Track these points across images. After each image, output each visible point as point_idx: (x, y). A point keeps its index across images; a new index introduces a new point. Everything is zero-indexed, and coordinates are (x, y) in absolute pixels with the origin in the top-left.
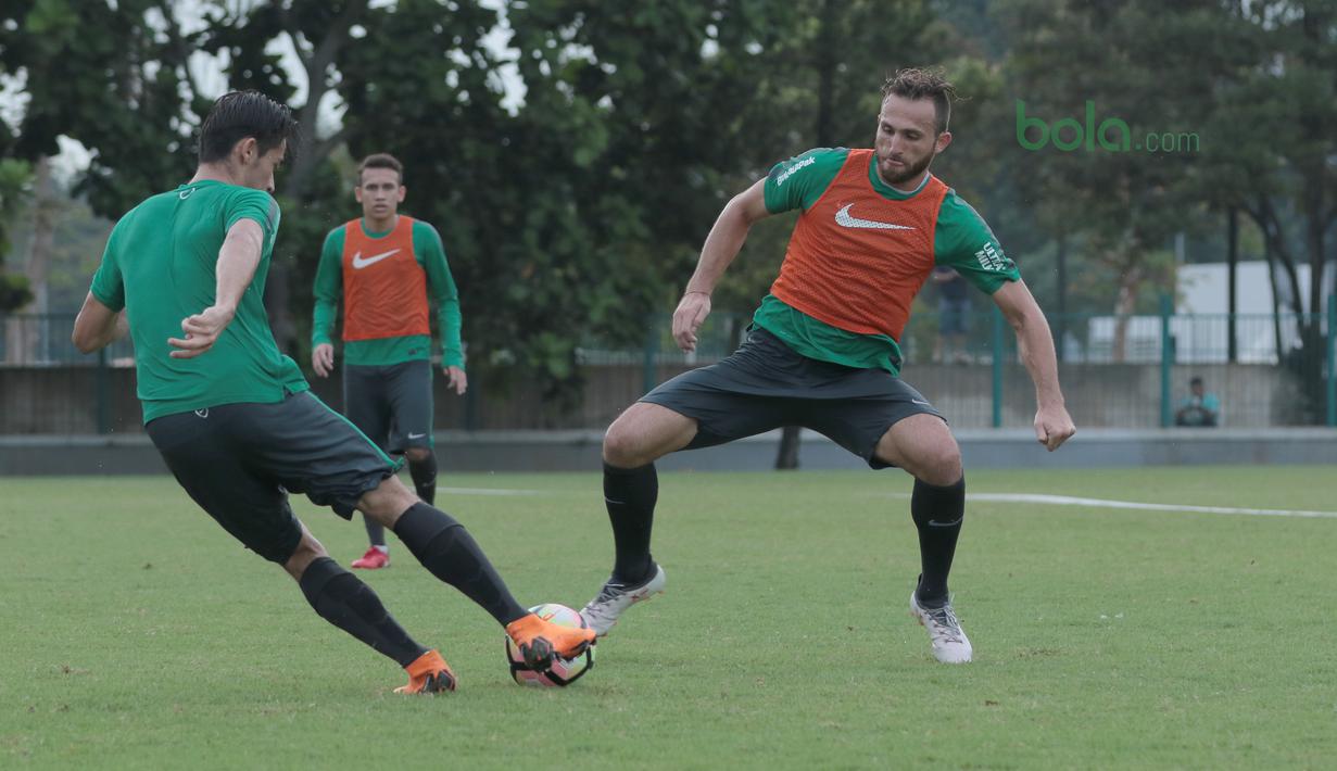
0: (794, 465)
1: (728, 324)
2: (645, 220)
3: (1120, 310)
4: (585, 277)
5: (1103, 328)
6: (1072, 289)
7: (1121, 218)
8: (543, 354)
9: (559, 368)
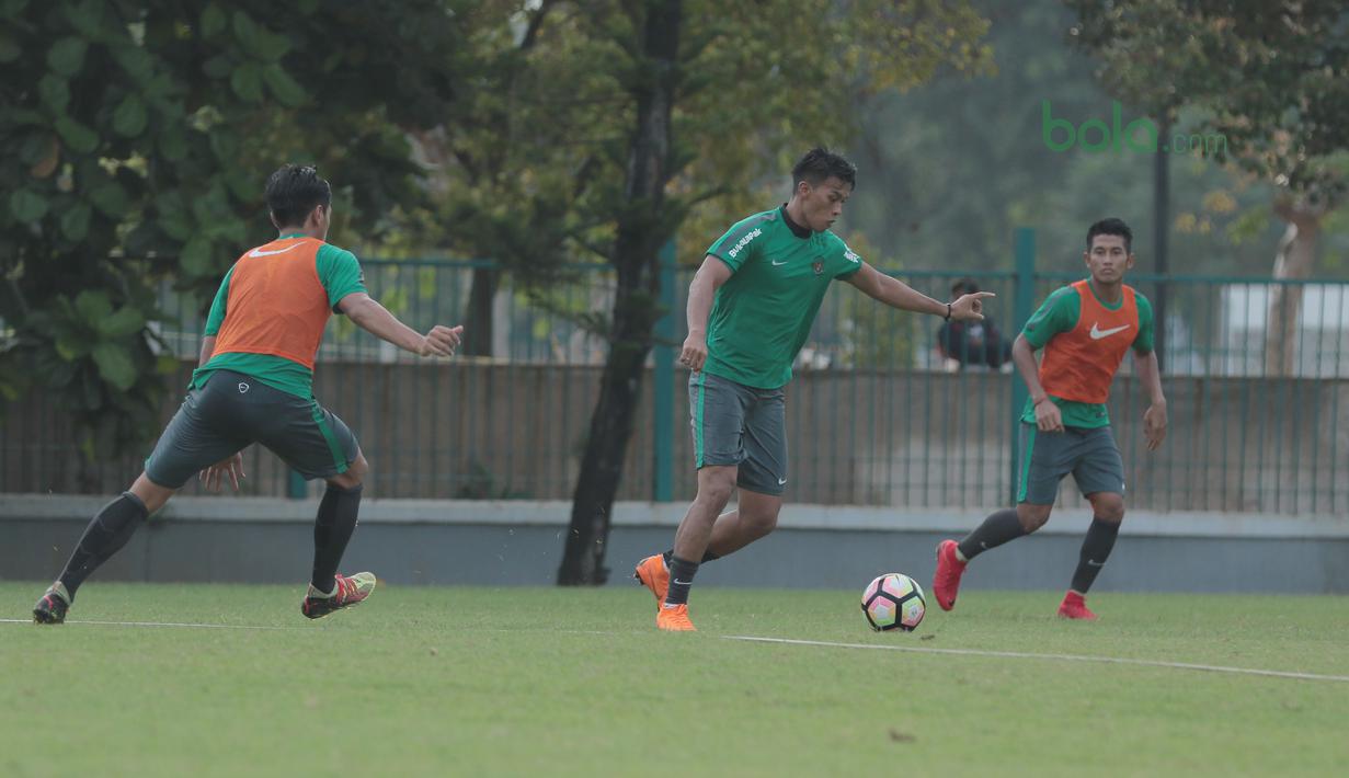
0: (599, 578)
1: (467, 279)
2: (291, 62)
3: (1281, 268)
4: (166, 176)
5: (1248, 308)
6: (1183, 223)
7: (1282, 78)
8: (86, 335)
9: (117, 368)
